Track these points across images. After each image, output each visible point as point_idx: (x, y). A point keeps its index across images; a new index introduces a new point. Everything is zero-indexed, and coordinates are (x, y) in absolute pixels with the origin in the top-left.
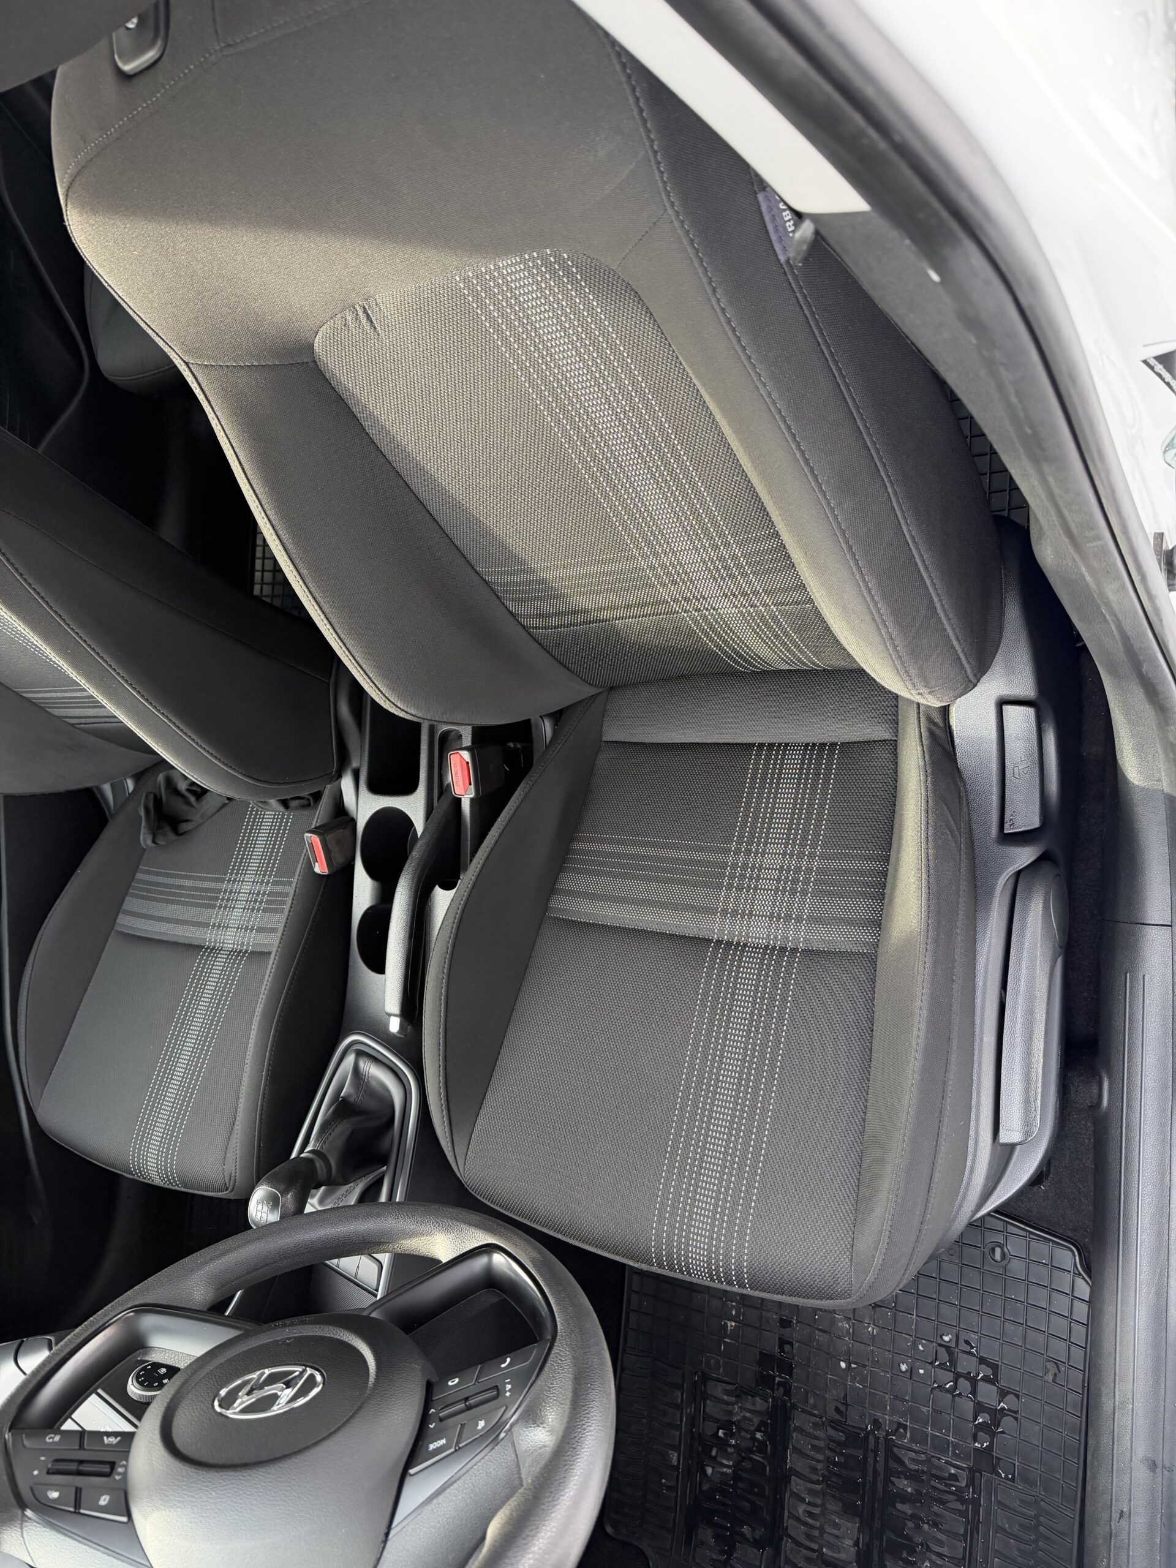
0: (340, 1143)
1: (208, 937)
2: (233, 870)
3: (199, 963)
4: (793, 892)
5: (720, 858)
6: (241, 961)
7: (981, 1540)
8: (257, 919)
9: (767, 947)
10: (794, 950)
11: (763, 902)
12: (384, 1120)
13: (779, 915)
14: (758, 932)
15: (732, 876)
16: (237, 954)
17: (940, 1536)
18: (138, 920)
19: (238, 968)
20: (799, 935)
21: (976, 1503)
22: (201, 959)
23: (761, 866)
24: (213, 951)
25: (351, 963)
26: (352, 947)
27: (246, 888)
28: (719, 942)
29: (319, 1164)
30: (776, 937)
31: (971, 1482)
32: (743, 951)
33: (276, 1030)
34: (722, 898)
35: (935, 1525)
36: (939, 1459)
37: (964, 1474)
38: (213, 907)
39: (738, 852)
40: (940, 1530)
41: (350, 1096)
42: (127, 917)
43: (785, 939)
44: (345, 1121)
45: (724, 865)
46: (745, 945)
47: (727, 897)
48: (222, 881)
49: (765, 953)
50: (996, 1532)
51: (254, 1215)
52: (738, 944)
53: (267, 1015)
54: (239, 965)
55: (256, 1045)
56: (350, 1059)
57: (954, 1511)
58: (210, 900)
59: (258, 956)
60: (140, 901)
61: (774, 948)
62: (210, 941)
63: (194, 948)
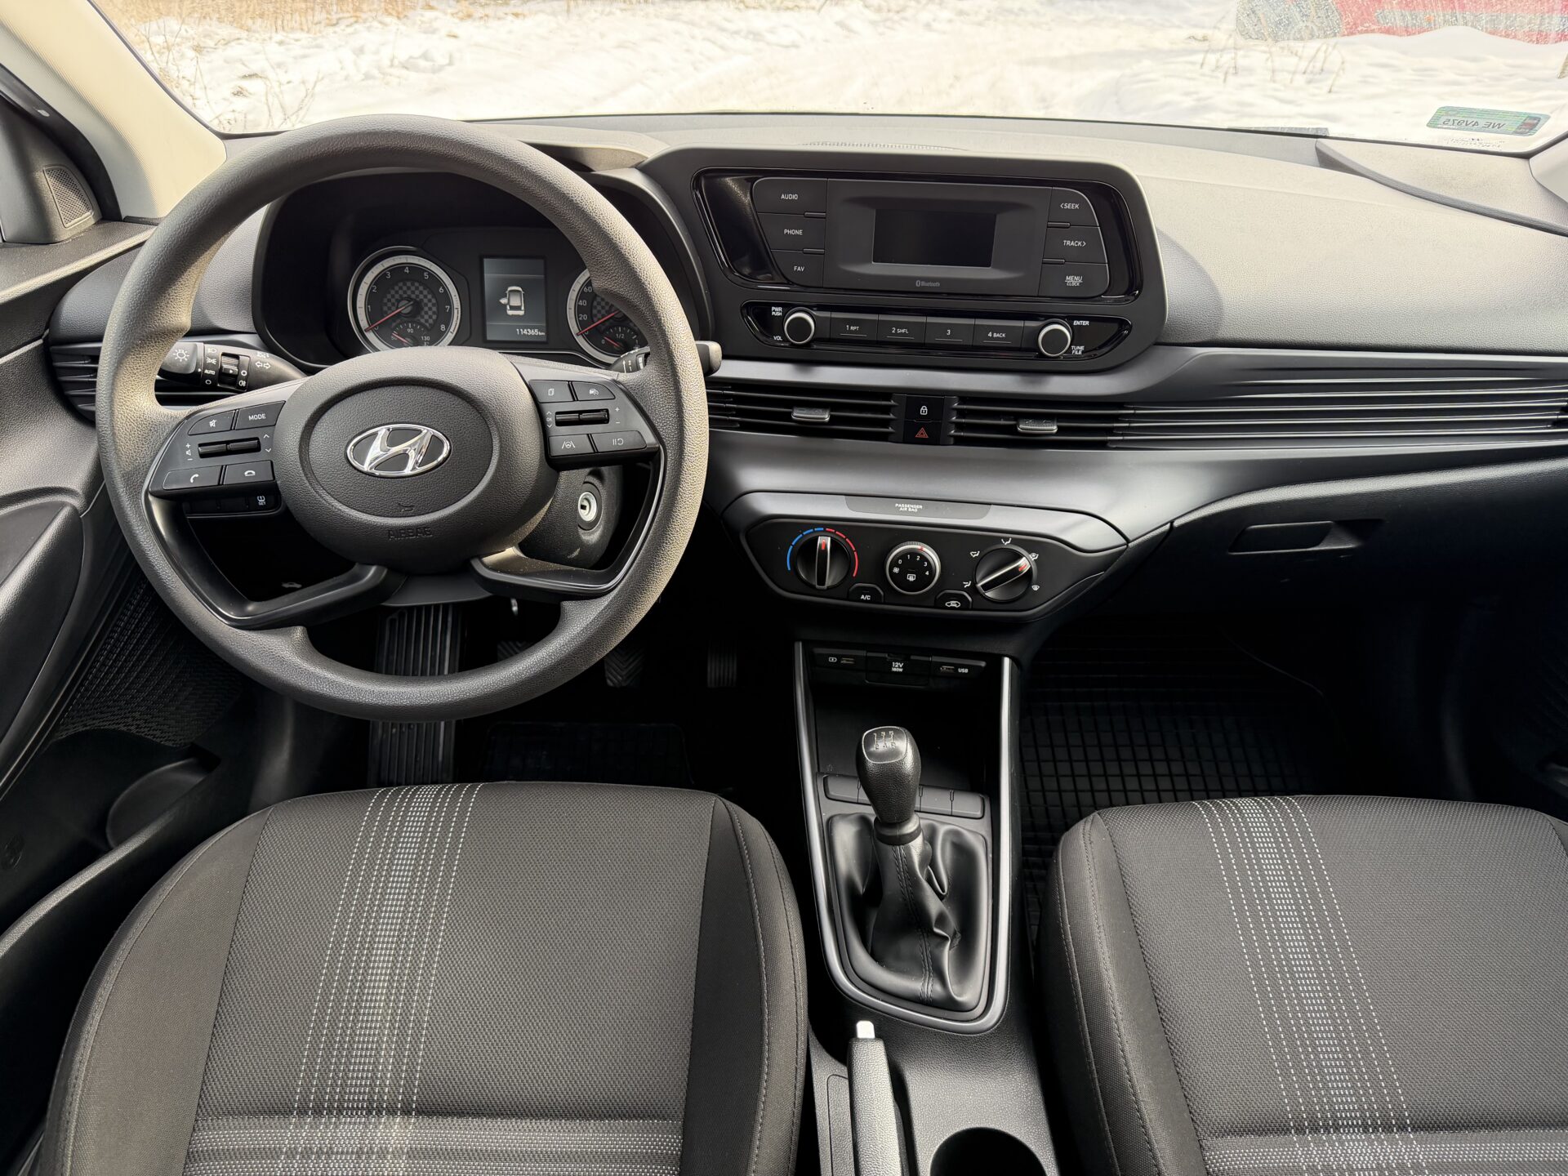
9: (340, 1112)
10: (302, 1112)
13: (318, 1157)
14: (349, 1133)
20: (294, 1134)
24: (1383, 1124)
30: (326, 1127)
32: (371, 1102)
43: (314, 1126)
49: (341, 1102)
61: (330, 1112)
63: (1436, 1123)
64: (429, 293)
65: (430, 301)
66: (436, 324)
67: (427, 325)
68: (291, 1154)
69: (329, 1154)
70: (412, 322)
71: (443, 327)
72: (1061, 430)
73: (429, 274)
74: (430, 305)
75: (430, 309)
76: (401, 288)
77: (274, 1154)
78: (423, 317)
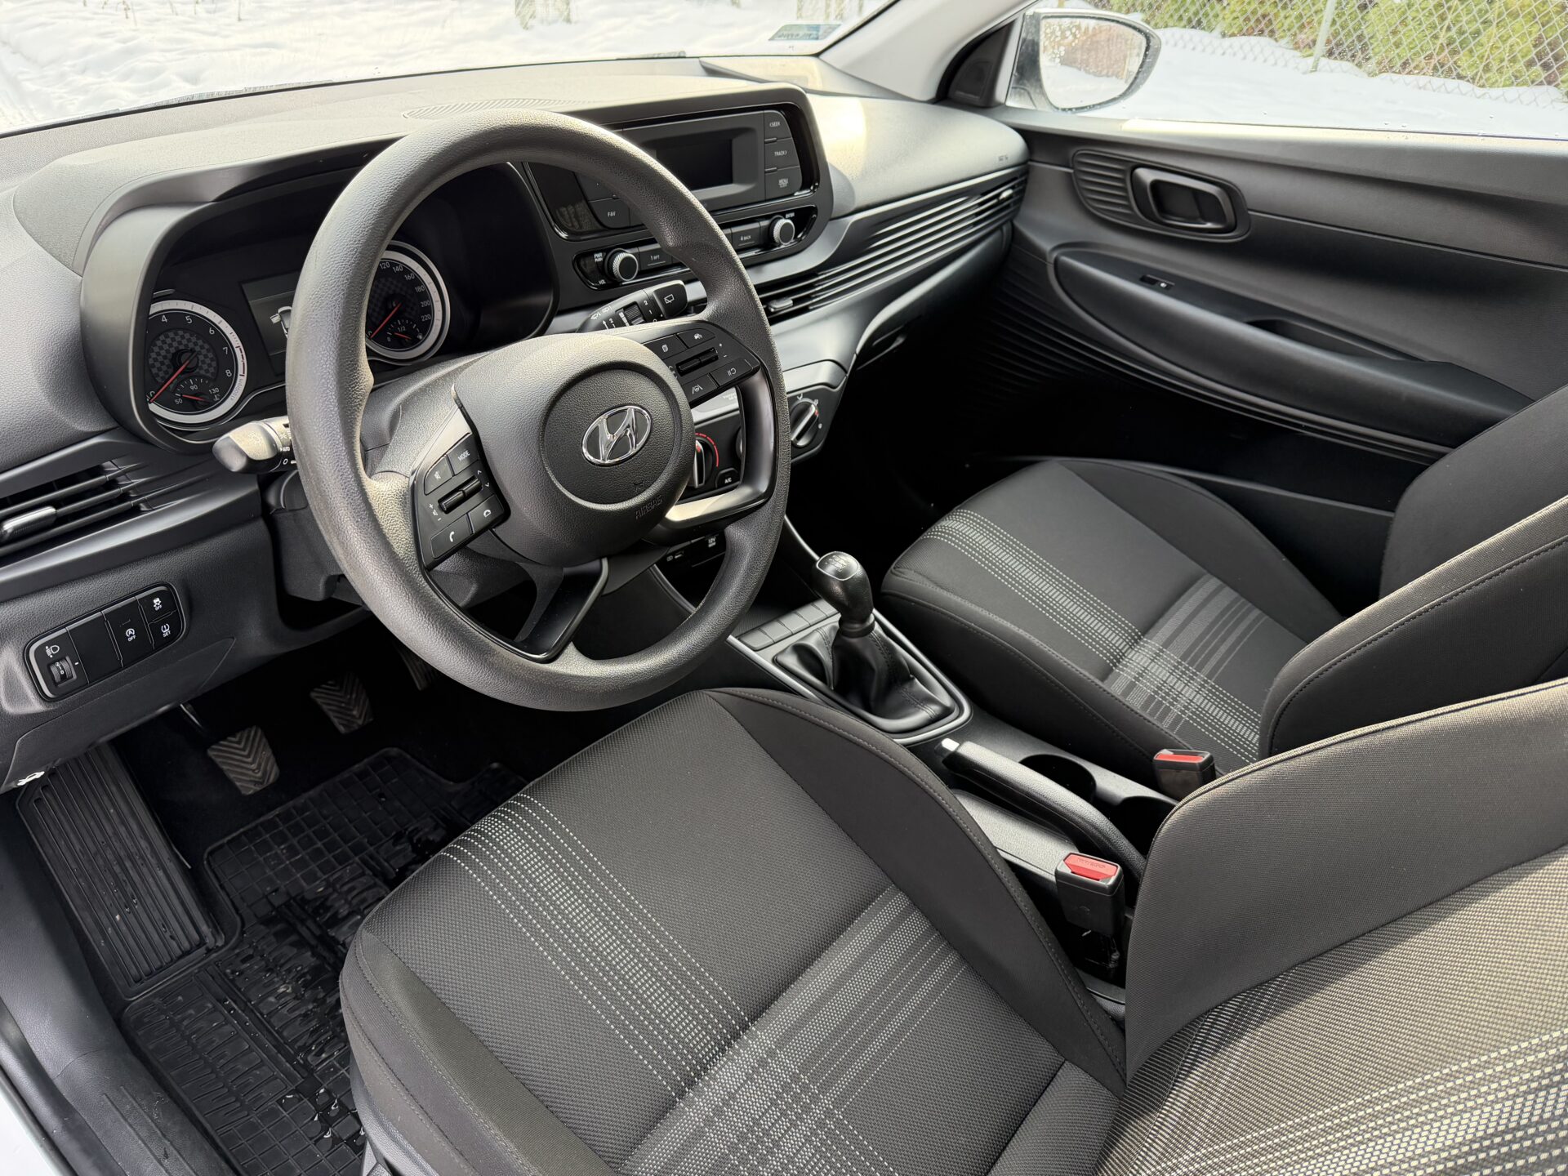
0: (868, 654)
1: (1152, 644)
2: (1217, 690)
3: (1126, 625)
4: (742, 1138)
5: (836, 1091)
6: (1108, 658)
7: (268, 1045)
8: (1146, 688)
9: (705, 1069)
10: (681, 1094)
11: (754, 1100)
12: (872, 704)
13: (728, 1106)
14: (728, 1074)
15: (805, 1088)
16: (1119, 658)
17: (297, 1013)
18: (1205, 595)
19: (1101, 652)
20: (694, 1111)
21: (290, 1059)
22: (1130, 628)
23: (796, 1126)
24: (1135, 641)
25: (1045, 744)
26: (1062, 751)
27: (1189, 693)
28: (745, 1028)
29: (857, 627)
30: (709, 1086)
31: (306, 1066)
32: (718, 1043)
33: (1008, 648)
34: (787, 1063)
35: (305, 1015)
36: (340, 1050)
37: (314, 1064)
38: (1184, 658)
39: (829, 1114)
40: (300, 1015)
41: (911, 686)
42: (1214, 587)
43: (700, 1094)
44: (887, 668)
45: (824, 1089)
46: (723, 1050)
47: (786, 1069)
48: (1210, 676)
49: (699, 1062)
50: (262, 1061)
51: (842, 557)
52: (729, 1045)
53: (1027, 646)
54: (1105, 655)
55: (1002, 626)
56: (947, 701)
57: (301, 1036)
58: (1193, 658)
59: (1106, 673)
60: (1226, 603)
61: (699, 1076)
62: (1146, 642)
63: (1147, 627)
64: (198, 339)
65: (202, 347)
66: (219, 370)
67: (209, 375)
68: (709, 1122)
69: (732, 1097)
70: (192, 377)
71: (228, 373)
72: (796, 302)
73: (192, 317)
74: (204, 352)
75: (206, 356)
76: (164, 342)
77: (699, 1134)
78: (201, 368)
